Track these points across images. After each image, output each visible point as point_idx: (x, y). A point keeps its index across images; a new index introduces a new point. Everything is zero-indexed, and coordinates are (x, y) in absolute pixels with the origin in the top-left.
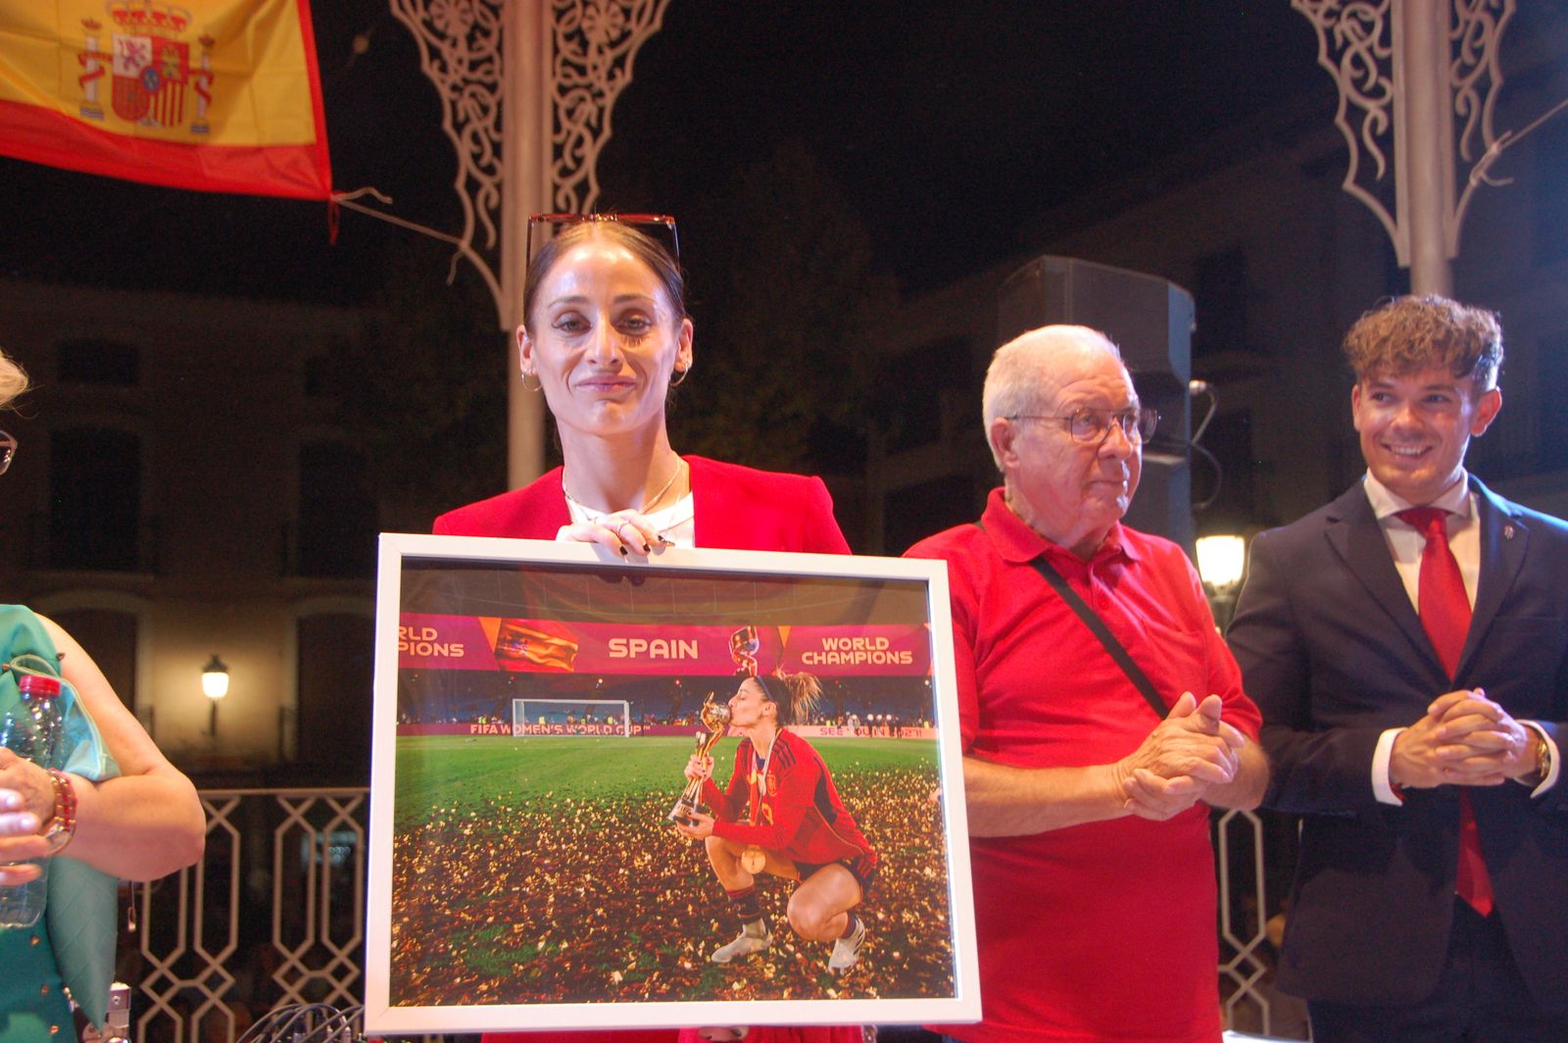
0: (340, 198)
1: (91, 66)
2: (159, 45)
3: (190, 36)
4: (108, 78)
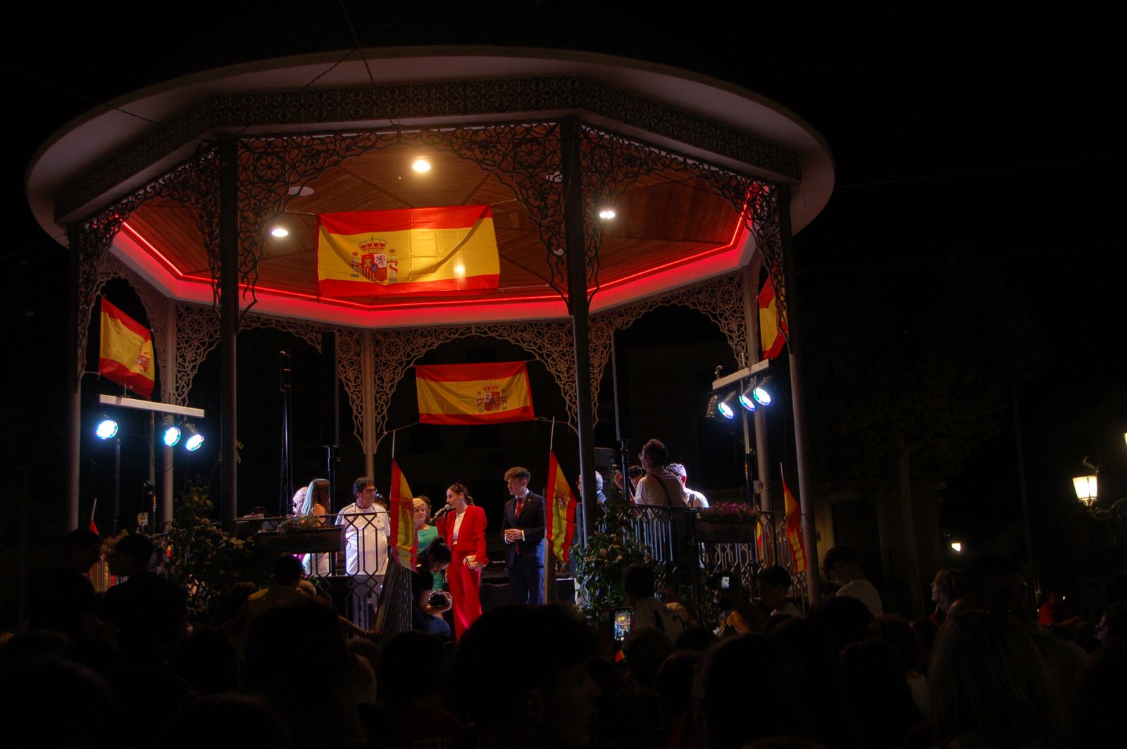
0: (536, 419)
1: (480, 402)
2: (493, 394)
3: (499, 390)
4: (483, 403)
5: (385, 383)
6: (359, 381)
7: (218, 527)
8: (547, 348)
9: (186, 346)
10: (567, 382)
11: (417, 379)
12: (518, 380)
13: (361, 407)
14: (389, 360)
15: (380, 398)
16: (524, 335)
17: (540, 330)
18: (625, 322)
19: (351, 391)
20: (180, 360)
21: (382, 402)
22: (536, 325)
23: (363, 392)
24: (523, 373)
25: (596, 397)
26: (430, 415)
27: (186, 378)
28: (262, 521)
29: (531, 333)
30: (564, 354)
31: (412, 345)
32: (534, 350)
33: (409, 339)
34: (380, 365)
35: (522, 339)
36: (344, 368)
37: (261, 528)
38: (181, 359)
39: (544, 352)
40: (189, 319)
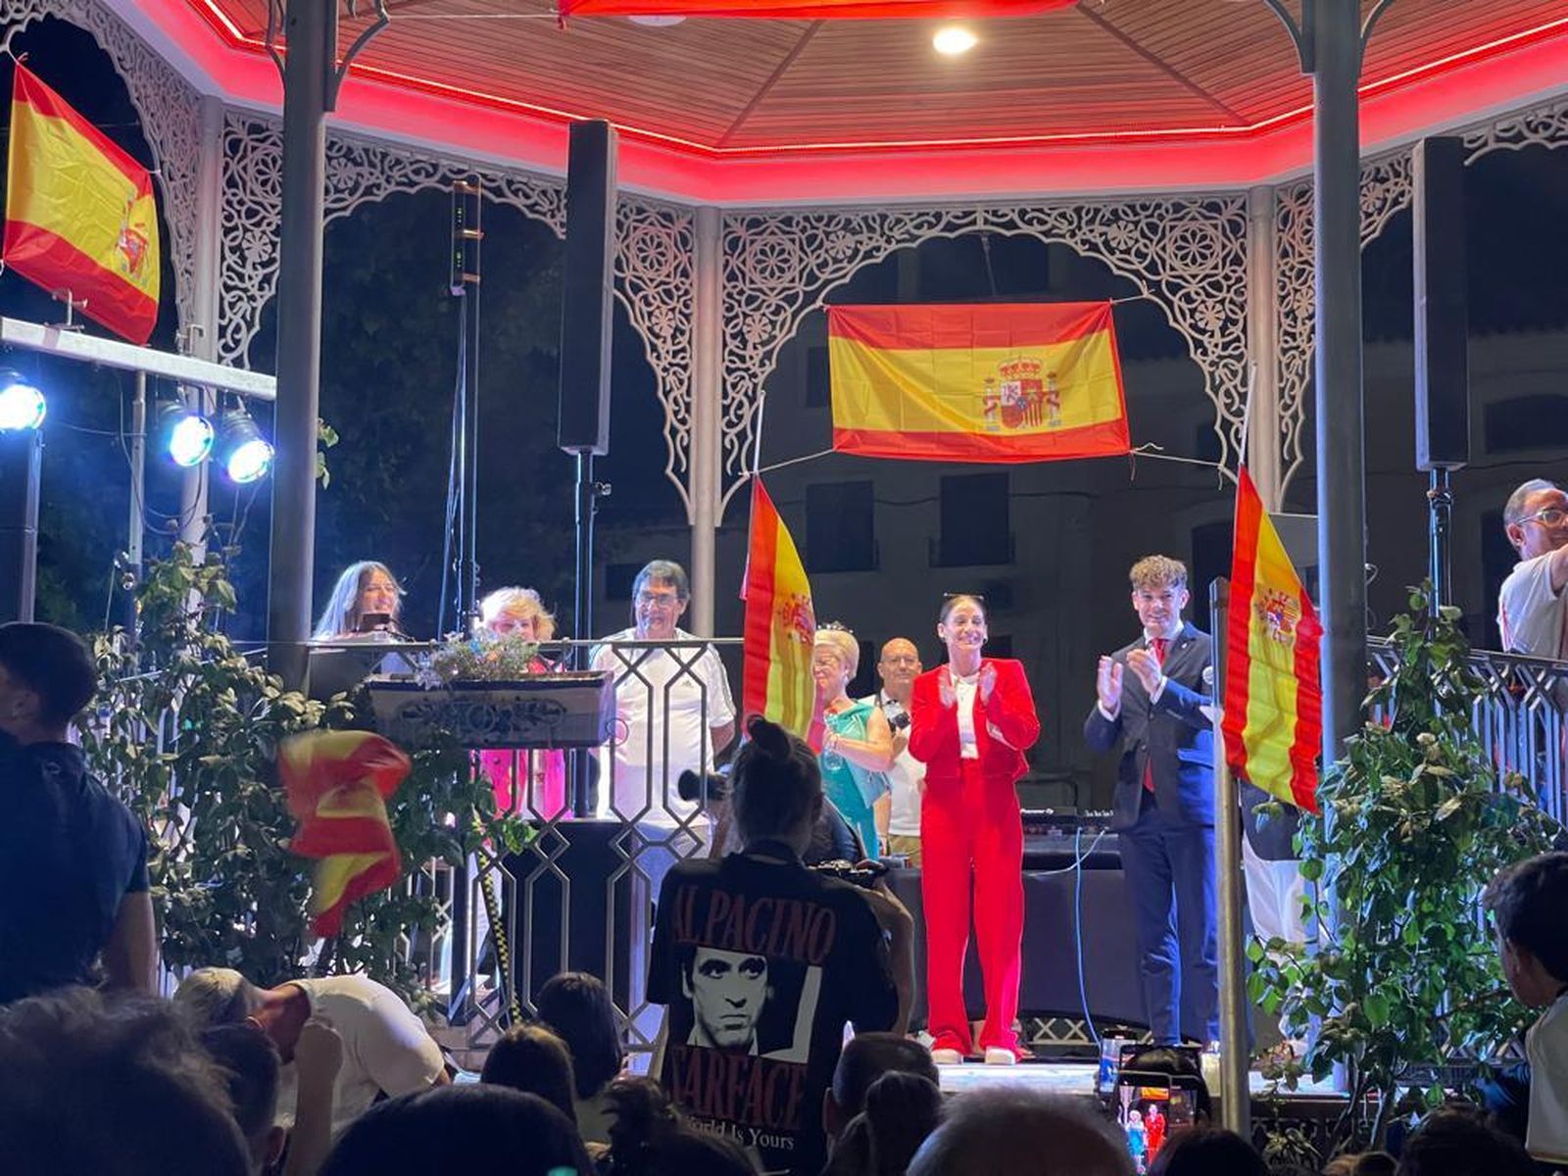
1: (991, 403)
3: (1042, 375)
4: (998, 409)
5: (750, 346)
6: (683, 340)
7: (253, 661)
8: (1172, 269)
9: (248, 223)
10: (1221, 357)
11: (831, 338)
12: (1091, 352)
13: (688, 405)
14: (761, 290)
15: (734, 386)
16: (1112, 231)
17: (1155, 220)
18: (1390, 196)
19: (664, 363)
20: (232, 259)
21: (740, 397)
22: (1144, 207)
23: (693, 367)
24: (1106, 332)
25: (1298, 400)
26: (861, 433)
27: (244, 306)
28: (383, 650)
29: (1131, 226)
30: (1217, 286)
31: (822, 252)
32: (1136, 273)
33: (816, 236)
34: (739, 302)
35: (1106, 243)
36: (648, 304)
37: (378, 671)
38: (235, 257)
39: (1165, 276)
40: (259, 155)
